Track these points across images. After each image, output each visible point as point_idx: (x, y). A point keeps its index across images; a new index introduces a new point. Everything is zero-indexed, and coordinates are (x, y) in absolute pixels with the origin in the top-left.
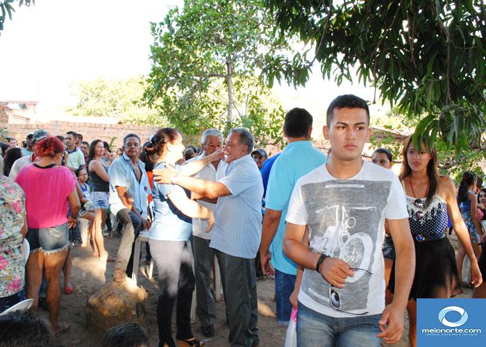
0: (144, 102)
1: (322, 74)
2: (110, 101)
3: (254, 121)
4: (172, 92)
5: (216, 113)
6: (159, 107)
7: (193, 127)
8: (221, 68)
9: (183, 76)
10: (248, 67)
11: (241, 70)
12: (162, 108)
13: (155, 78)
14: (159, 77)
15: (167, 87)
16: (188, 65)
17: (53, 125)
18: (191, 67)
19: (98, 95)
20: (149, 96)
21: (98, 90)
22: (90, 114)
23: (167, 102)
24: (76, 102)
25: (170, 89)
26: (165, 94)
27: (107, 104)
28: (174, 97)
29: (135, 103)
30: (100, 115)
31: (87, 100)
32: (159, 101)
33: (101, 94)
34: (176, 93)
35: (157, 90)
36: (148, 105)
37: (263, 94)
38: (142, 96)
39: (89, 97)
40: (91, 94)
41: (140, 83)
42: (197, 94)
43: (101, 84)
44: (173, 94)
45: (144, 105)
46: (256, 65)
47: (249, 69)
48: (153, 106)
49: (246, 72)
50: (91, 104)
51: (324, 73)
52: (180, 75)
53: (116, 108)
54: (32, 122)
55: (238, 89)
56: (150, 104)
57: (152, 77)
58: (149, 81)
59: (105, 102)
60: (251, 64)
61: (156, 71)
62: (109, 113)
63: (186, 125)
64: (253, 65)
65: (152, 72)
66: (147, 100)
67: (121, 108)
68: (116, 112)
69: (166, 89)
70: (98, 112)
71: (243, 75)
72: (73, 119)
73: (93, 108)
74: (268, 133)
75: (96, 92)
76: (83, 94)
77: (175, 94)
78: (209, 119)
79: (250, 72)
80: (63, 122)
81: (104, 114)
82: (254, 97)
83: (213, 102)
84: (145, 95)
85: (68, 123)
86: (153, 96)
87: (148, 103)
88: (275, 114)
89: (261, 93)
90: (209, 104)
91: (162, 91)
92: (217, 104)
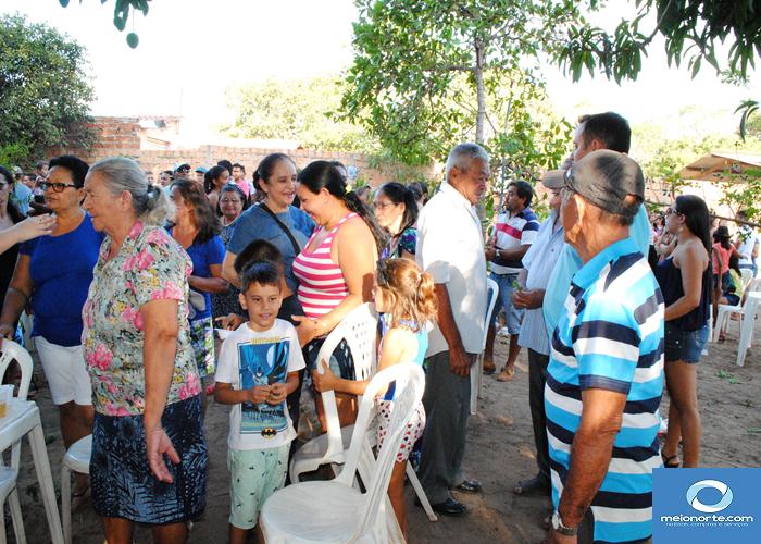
0: (343, 114)
1: (666, 56)
2: (285, 115)
3: (521, 142)
4: (385, 97)
5: (455, 130)
6: (366, 122)
7: (418, 153)
8: (466, 57)
9: (403, 71)
10: (508, 53)
11: (496, 60)
12: (370, 122)
13: (359, 75)
14: (367, 72)
15: (379, 89)
16: (412, 54)
17: (204, 152)
18: (416, 55)
19: (267, 106)
20: (351, 104)
21: (268, 98)
22: (255, 134)
23: (378, 113)
24: (234, 117)
25: (383, 92)
26: (375, 100)
27: (281, 119)
28: (388, 105)
29: (329, 115)
30: (271, 136)
31: (250, 113)
32: (366, 112)
33: (271, 104)
34: (391, 98)
35: (363, 95)
36: (348, 119)
37: (533, 98)
38: (339, 105)
39: (253, 109)
40: (256, 104)
41: (337, 83)
42: (425, 100)
43: (272, 88)
44: (387, 101)
45: (343, 118)
46: (521, 51)
47: (510, 57)
48: (357, 120)
49: (505, 62)
50: (257, 120)
51: (669, 54)
52: (399, 69)
53: (294, 125)
54: (173, 148)
55: (491, 90)
56: (351, 116)
57: (355, 73)
58: (350, 80)
59: (277, 116)
60: (513, 49)
61: (362, 64)
62: (284, 133)
63: (407, 150)
64: (518, 51)
65: (355, 65)
66: (348, 111)
67: (302, 124)
68: (294, 131)
69: (377, 93)
70: (268, 132)
71: (499, 66)
72: (231, 143)
73: (260, 126)
74: (543, 163)
75: (264, 101)
76: (245, 104)
77: (391, 100)
78: (443, 140)
79: (512, 62)
80: (219, 147)
81: (276, 133)
82: (517, 103)
83: (450, 113)
84: (344, 104)
85: (226, 148)
86: (356, 104)
87: (349, 115)
88: (554, 131)
89: (531, 95)
90: (445, 116)
91: (371, 96)
92: (455, 116)
